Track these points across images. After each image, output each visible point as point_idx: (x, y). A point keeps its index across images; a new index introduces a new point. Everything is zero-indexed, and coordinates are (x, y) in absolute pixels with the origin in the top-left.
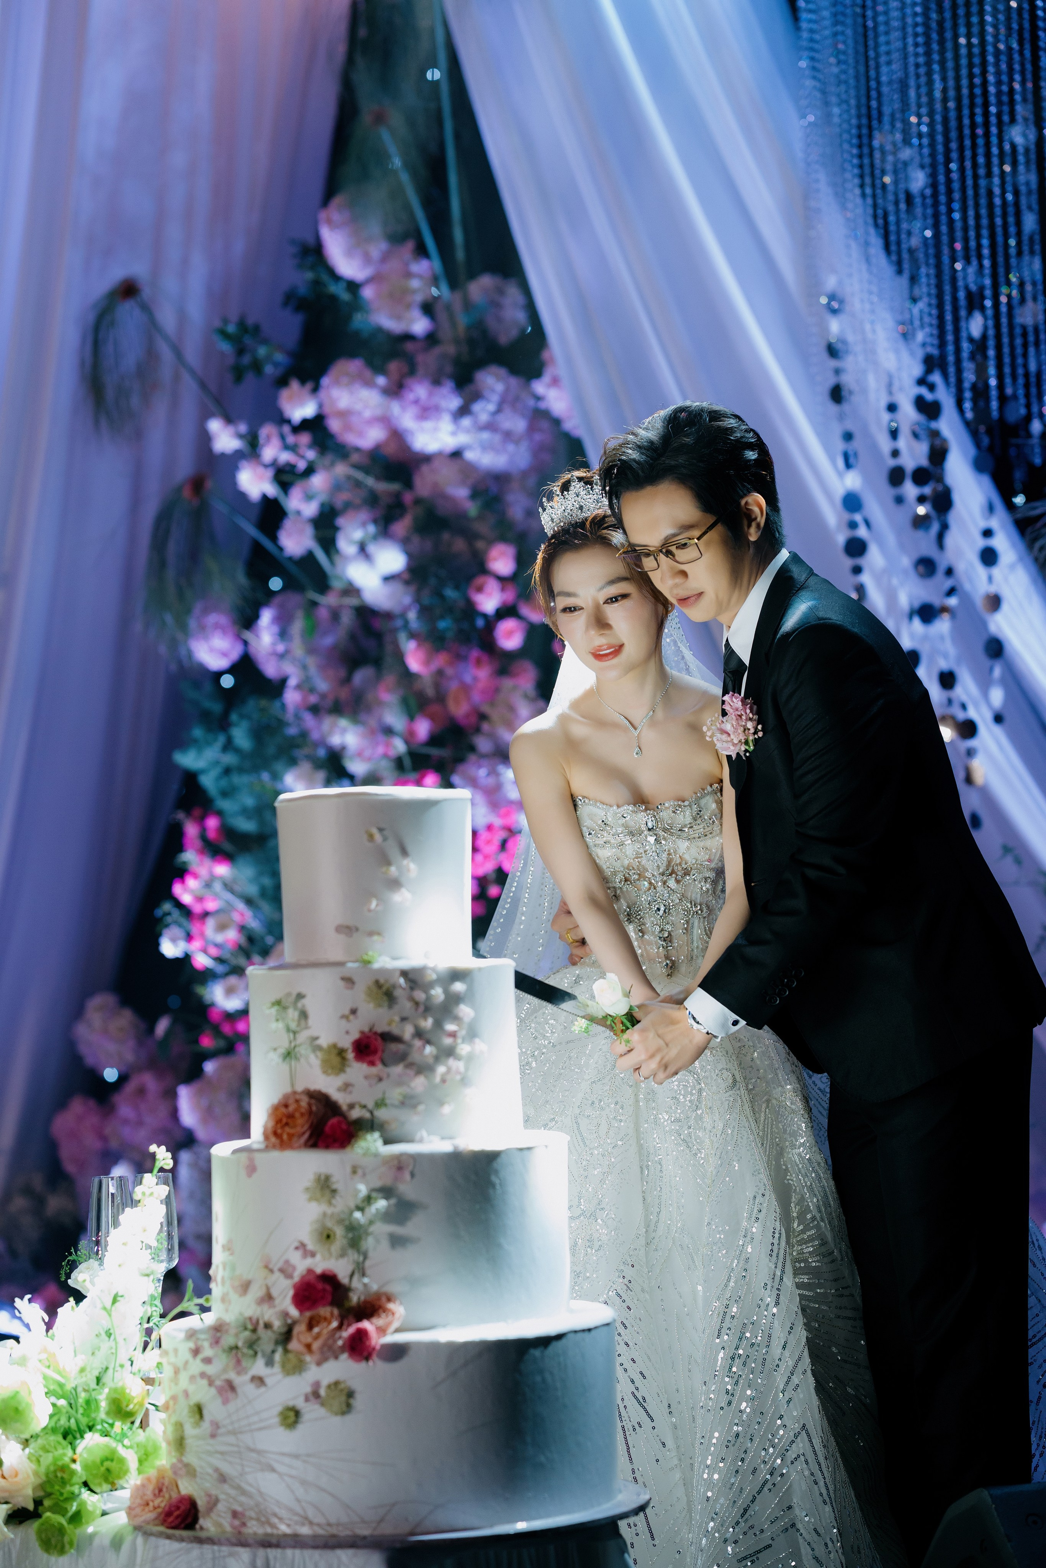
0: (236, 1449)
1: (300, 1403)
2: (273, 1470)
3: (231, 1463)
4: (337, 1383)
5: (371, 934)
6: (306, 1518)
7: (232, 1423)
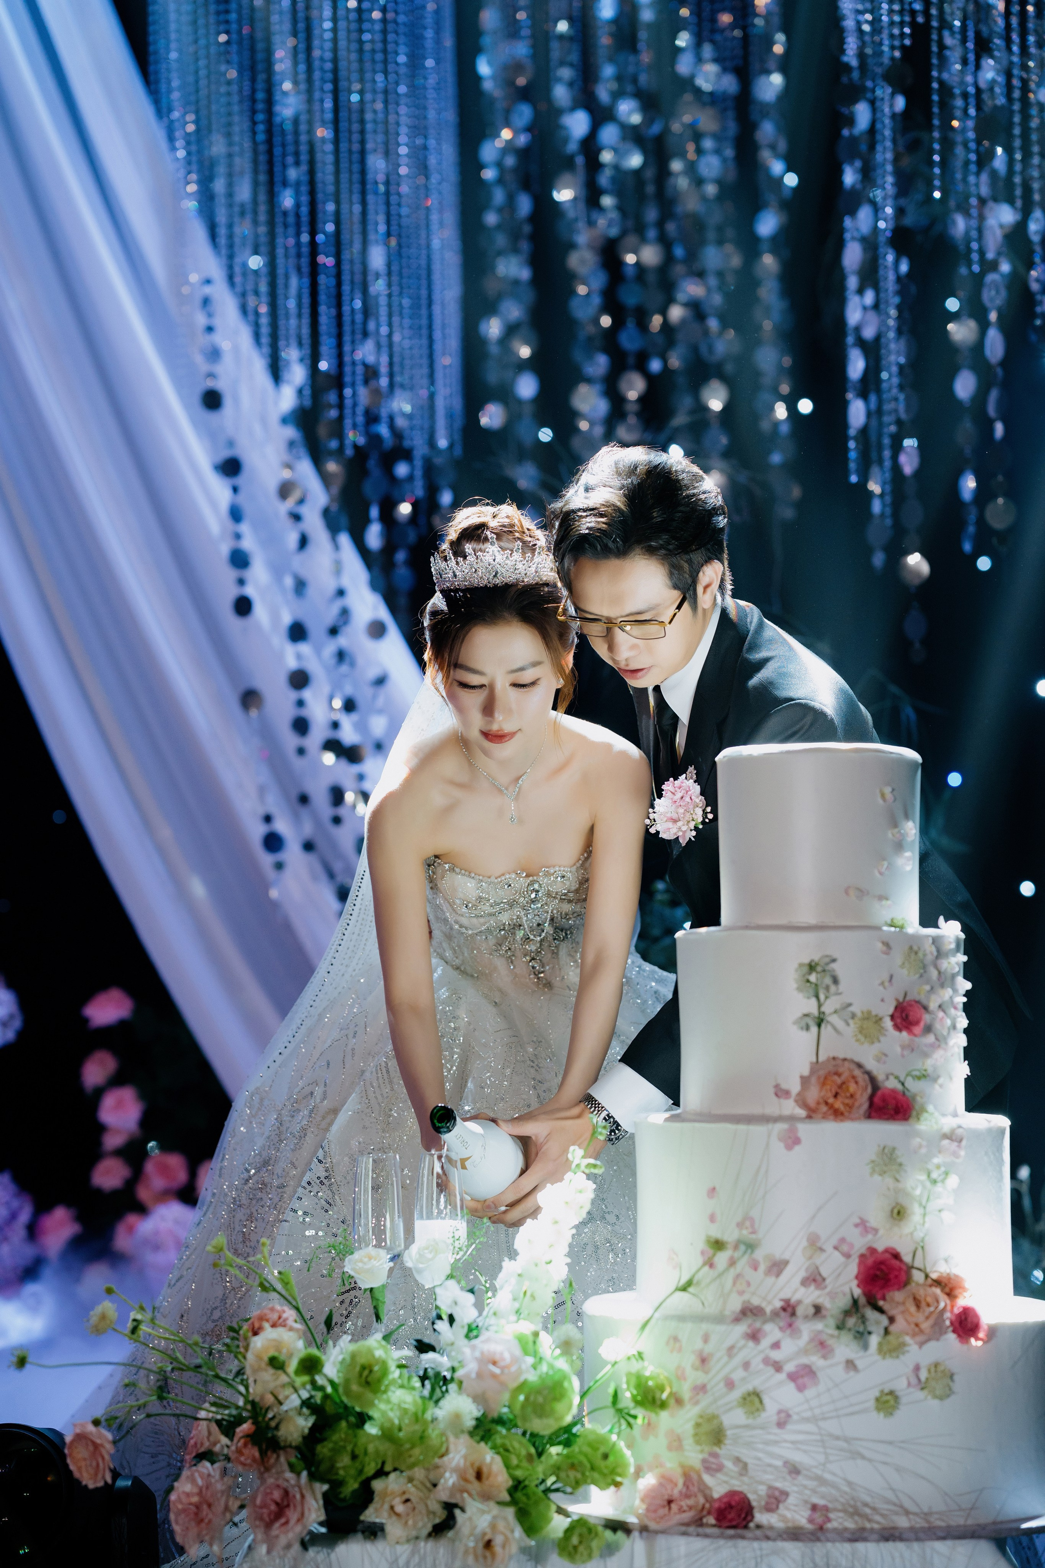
0: (818, 1437)
1: (900, 1385)
2: (863, 1457)
3: (805, 1451)
4: (936, 1365)
5: (882, 898)
6: (902, 1507)
7: (811, 1409)
